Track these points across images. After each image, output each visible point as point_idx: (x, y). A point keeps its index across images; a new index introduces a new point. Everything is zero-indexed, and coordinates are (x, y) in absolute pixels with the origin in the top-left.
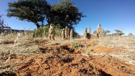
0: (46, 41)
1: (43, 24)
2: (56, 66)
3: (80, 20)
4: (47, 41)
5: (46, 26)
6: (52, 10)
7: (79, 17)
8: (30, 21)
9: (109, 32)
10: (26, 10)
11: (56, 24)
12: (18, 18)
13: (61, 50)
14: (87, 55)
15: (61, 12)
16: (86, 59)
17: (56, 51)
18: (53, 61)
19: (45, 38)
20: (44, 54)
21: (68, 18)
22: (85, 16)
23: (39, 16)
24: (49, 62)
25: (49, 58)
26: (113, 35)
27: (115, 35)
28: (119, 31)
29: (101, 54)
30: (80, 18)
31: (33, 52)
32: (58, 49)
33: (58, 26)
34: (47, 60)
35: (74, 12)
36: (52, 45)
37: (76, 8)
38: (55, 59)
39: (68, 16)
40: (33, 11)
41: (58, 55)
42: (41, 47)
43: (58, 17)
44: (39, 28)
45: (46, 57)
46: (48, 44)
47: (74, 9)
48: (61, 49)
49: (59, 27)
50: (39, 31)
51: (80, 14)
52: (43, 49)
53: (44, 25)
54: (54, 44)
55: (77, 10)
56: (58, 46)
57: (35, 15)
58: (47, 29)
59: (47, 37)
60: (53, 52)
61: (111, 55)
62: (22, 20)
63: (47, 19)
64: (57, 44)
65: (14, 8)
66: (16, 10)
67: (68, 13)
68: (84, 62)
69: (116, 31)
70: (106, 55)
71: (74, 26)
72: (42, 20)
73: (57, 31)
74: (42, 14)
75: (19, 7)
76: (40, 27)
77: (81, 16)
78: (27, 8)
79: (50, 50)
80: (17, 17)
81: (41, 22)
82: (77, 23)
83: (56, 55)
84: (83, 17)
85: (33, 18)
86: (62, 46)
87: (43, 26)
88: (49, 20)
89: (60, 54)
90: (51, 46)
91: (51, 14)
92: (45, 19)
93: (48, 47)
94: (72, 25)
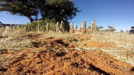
0: (39, 35)
1: (36, 18)
2: (49, 60)
3: (75, 15)
4: (41, 35)
5: (40, 20)
6: (46, 4)
7: (75, 12)
8: (23, 15)
9: (102, 28)
10: (18, 5)
11: (50, 18)
12: (10, 13)
13: (55, 44)
14: (80, 50)
15: (57, 6)
16: (79, 53)
17: (49, 45)
18: (46, 55)
19: (38, 32)
20: (37, 48)
21: (63, 12)
22: (80, 11)
23: (32, 10)
24: (42, 56)
25: (42, 52)
26: (106, 30)
27: (108, 31)
28: (111, 28)
29: (93, 48)
30: (76, 13)
31: (26, 46)
32: (52, 43)
34: (40, 54)
35: (70, 7)
36: (46, 39)
37: (72, 3)
38: (48, 54)
39: (63, 10)
41: (51, 49)
42: (34, 41)
43: (53, 11)
44: (33, 22)
45: (39, 51)
46: (42, 38)
47: (70, 4)
48: (54, 43)
49: (54, 21)
50: (33, 24)
51: (76, 9)
52: (36, 43)
53: (38, 19)
54: (48, 38)
55: (73, 4)
56: (51, 40)
57: (28, 9)
58: (41, 23)
59: (41, 31)
60: (47, 46)
61: (102, 50)
62: (14, 14)
63: (42, 13)
64: (51, 38)
65: (5, 3)
66: (7, 5)
67: (64, 8)
68: (77, 56)
69: (109, 27)
70: (97, 50)
71: (69, 20)
72: (36, 14)
73: (52, 25)
74: (36, 8)
75: (11, 2)
76: (34, 21)
77: (77, 11)
78: (19, 2)
79: (43, 44)
80: (8, 12)
81: (35, 16)
82: (72, 18)
83: (49, 49)
84: (78, 12)
85: (26, 12)
86: (56, 40)
87: (37, 20)
88: (43, 14)
89: (54, 48)
90: (45, 40)
91: (46, 9)
93: (41, 42)
94: (67, 19)
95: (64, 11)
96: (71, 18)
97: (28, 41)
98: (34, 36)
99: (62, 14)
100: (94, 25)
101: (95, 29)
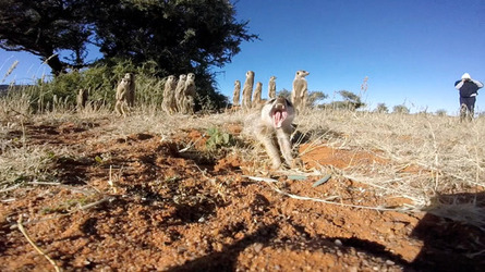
0: (90, 125)
1: (79, 60)
2: (144, 246)
3: (237, 51)
4: (97, 125)
5: (93, 65)
6: (123, 7)
7: (234, 38)
9: (322, 96)
11: (138, 60)
13: (163, 162)
15: (165, 16)
17: (137, 167)
18: (125, 222)
19: (87, 114)
20: (75, 190)
21: (192, 38)
22: (253, 36)
23: (62, 27)
24: (104, 226)
25: (104, 206)
26: (333, 106)
27: (342, 106)
28: (351, 96)
30: (238, 42)
31: (21, 178)
32: (148, 160)
33: (148, 66)
34: (95, 219)
35: (219, 20)
36: (122, 141)
38: (133, 213)
39: (191, 32)
40: (35, 8)
41: (148, 188)
42: (64, 152)
43: (149, 34)
44: (61, 74)
45: (87, 202)
46: (102, 139)
47: (219, 10)
48: (159, 159)
49: (153, 70)
50: (63, 84)
51: (238, 30)
52: (77, 163)
53: (85, 61)
54: (129, 138)
55: (230, 12)
56: (145, 144)
58: (100, 76)
59: (98, 108)
60: (125, 175)
61: (350, 177)
63: (101, 41)
64: (143, 137)
67: (193, 24)
68: (266, 210)
69: (345, 94)
71: (212, 69)
72: (76, 42)
73: (144, 85)
74: (78, 19)
76: (67, 70)
77: (241, 36)
79: (106, 166)
81: (71, 52)
82: (224, 59)
83: (139, 187)
84: (248, 38)
86: (165, 145)
87: (81, 67)
88: (108, 42)
89: (158, 182)
90: (114, 148)
91: (121, 23)
92: (92, 38)
93: (99, 154)
94: (205, 65)
95: (193, 33)
96: (221, 62)
97: (33, 157)
98: (67, 131)
99: (186, 44)
100: (302, 86)
101: (304, 100)
